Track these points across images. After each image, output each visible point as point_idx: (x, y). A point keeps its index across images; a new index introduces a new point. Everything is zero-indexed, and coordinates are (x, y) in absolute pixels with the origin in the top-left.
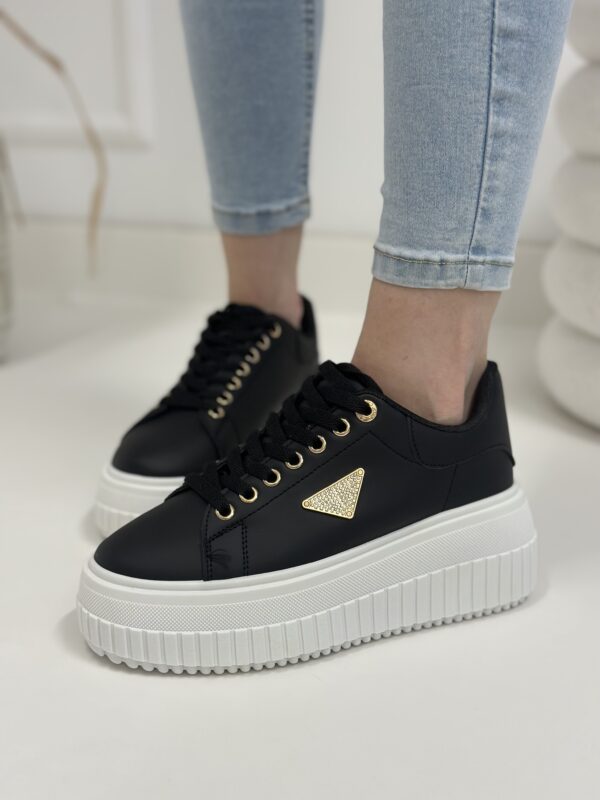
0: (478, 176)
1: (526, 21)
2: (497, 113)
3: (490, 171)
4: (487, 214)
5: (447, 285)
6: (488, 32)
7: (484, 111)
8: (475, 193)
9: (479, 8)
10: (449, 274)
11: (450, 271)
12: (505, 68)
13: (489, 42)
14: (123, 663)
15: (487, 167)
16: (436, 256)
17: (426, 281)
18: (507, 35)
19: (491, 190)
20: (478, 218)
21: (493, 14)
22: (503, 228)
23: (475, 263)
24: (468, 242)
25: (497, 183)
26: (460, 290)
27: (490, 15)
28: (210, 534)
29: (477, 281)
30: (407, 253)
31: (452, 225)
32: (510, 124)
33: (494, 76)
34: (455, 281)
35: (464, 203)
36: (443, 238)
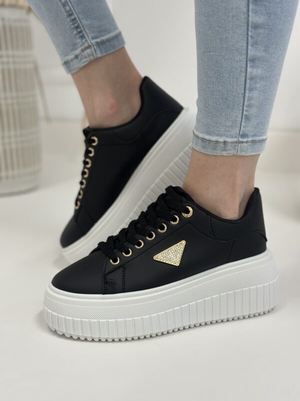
0: (242, 99)
1: (267, 18)
2: (252, 67)
4: (247, 118)
5: (228, 154)
6: (246, 25)
7: (244, 66)
8: (241, 108)
9: (240, 12)
10: (229, 148)
11: (229, 147)
12: (255, 43)
13: (246, 30)
14: (63, 335)
15: (247, 95)
16: (221, 140)
17: (217, 152)
18: (256, 27)
19: (249, 106)
20: (243, 120)
21: (248, 15)
23: (243, 142)
24: (238, 132)
25: (253, 102)
26: (234, 156)
27: (246, 16)
28: (107, 271)
29: (243, 151)
30: (207, 137)
31: (229, 124)
32: (259, 72)
33: (250, 47)
34: (232, 152)
35: (235, 113)
36: (225, 131)
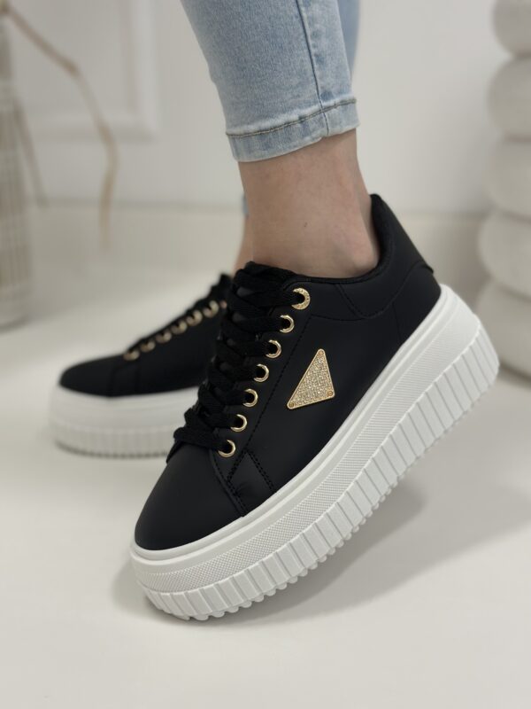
0: (300, 25)
3: (308, 17)
4: (321, 60)
5: (313, 139)
8: (304, 44)
10: (311, 127)
11: (312, 124)
15: (304, 15)
16: (294, 116)
17: (295, 143)
20: (316, 66)
22: (337, 68)
23: (329, 108)
24: (316, 91)
25: (318, 26)
26: (325, 139)
29: (336, 124)
30: (267, 124)
31: (295, 81)
34: (319, 132)
35: (298, 56)
36: (294, 97)
